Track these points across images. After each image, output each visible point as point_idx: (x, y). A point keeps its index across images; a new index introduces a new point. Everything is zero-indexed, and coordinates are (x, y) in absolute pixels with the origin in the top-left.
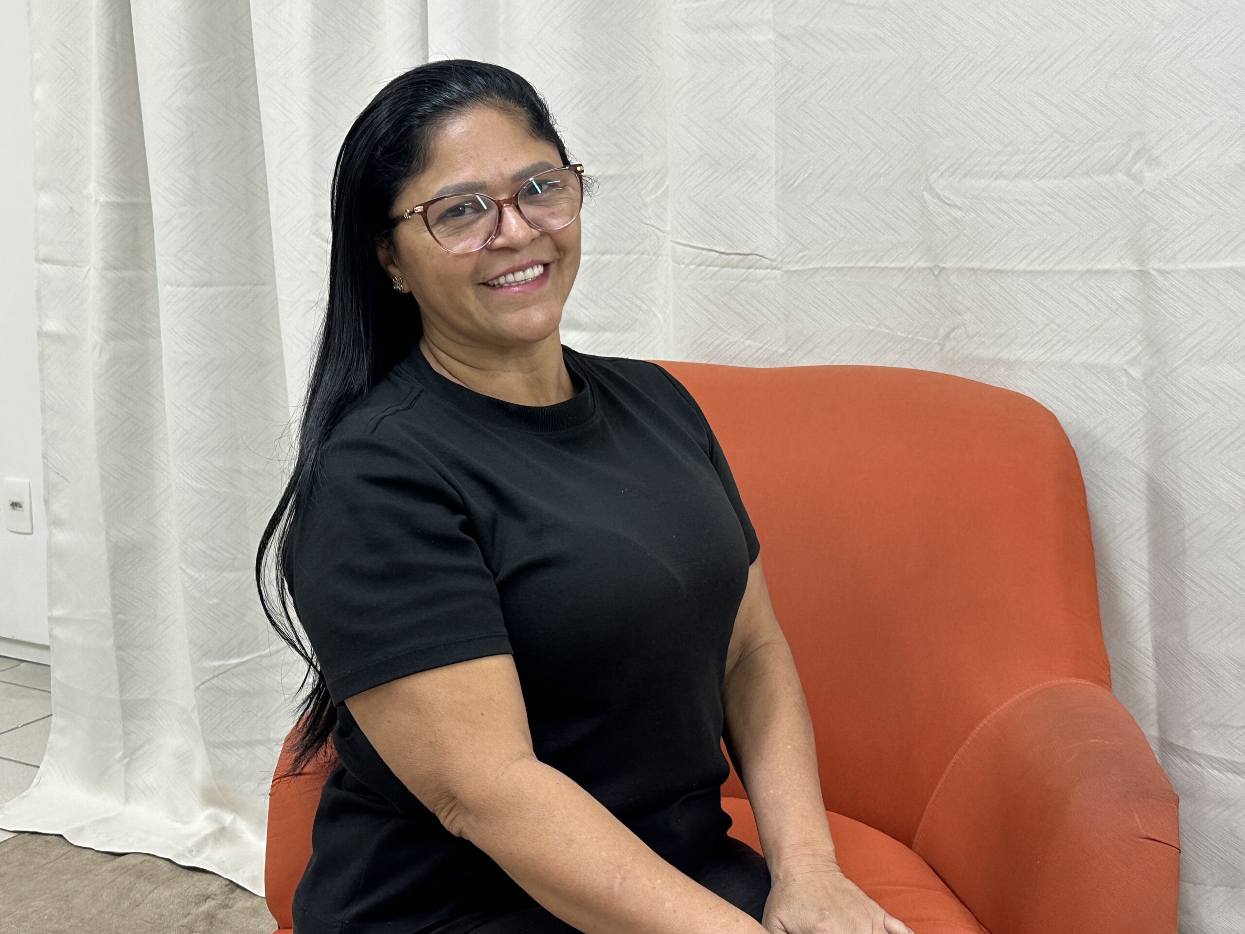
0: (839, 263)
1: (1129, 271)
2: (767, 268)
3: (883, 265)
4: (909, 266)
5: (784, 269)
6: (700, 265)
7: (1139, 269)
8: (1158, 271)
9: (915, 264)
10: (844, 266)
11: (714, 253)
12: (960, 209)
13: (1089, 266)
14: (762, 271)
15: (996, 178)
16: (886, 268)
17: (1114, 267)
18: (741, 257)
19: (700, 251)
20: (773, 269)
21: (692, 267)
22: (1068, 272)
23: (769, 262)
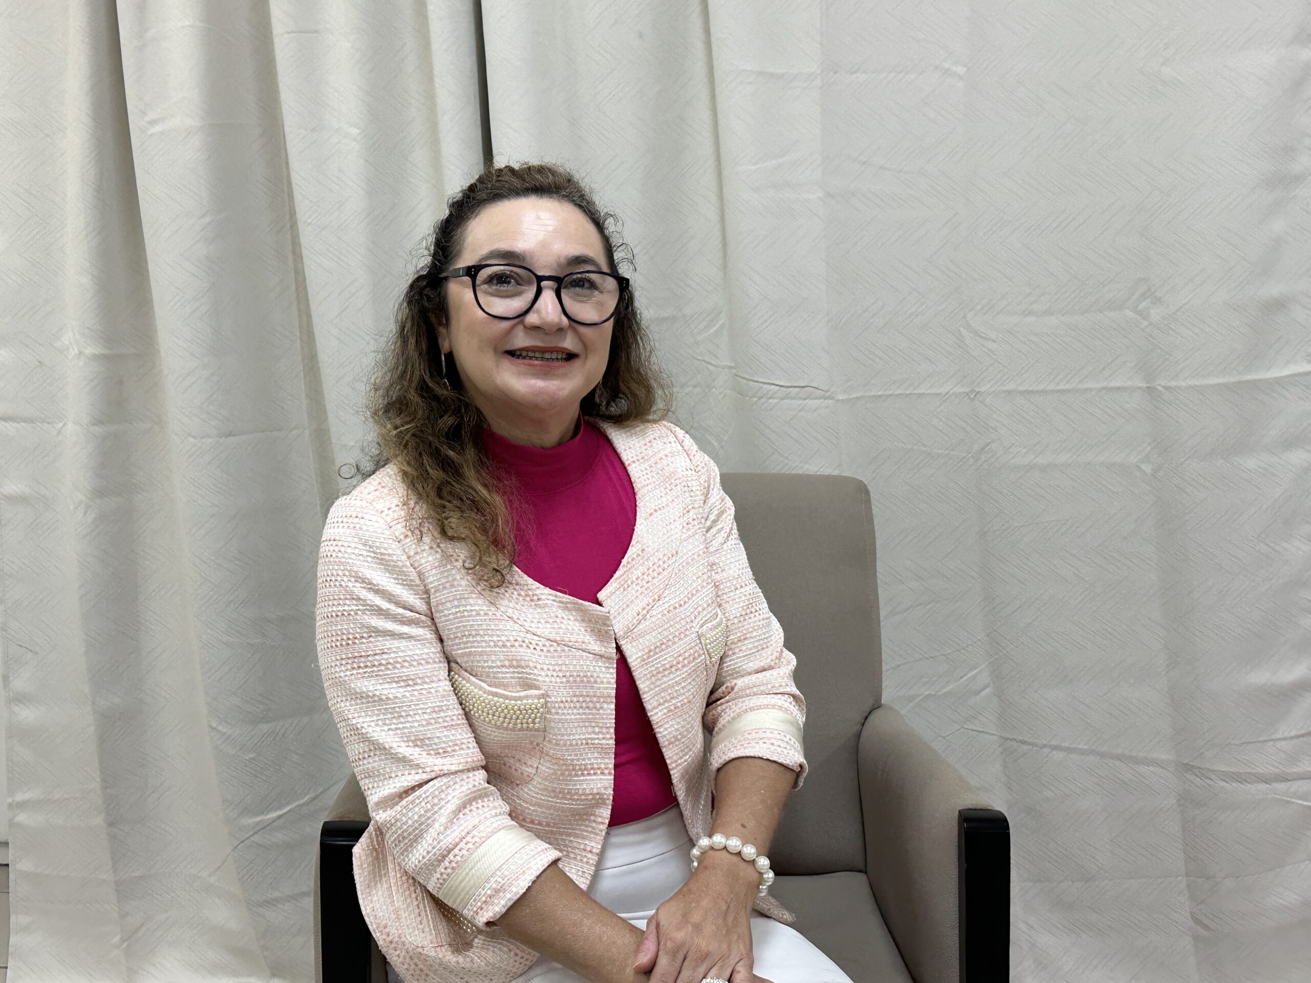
0: (880, 390)
1: (1140, 388)
2: (820, 398)
3: (920, 392)
4: (947, 391)
5: (836, 398)
6: (762, 397)
7: (1148, 385)
8: (1164, 387)
9: (952, 389)
10: (883, 393)
11: (773, 387)
12: (994, 341)
13: (1105, 384)
14: (816, 401)
15: (1026, 315)
16: (923, 394)
17: (1126, 385)
18: (798, 389)
19: (761, 385)
20: (826, 399)
21: (755, 399)
22: (1087, 390)
23: (822, 393)
